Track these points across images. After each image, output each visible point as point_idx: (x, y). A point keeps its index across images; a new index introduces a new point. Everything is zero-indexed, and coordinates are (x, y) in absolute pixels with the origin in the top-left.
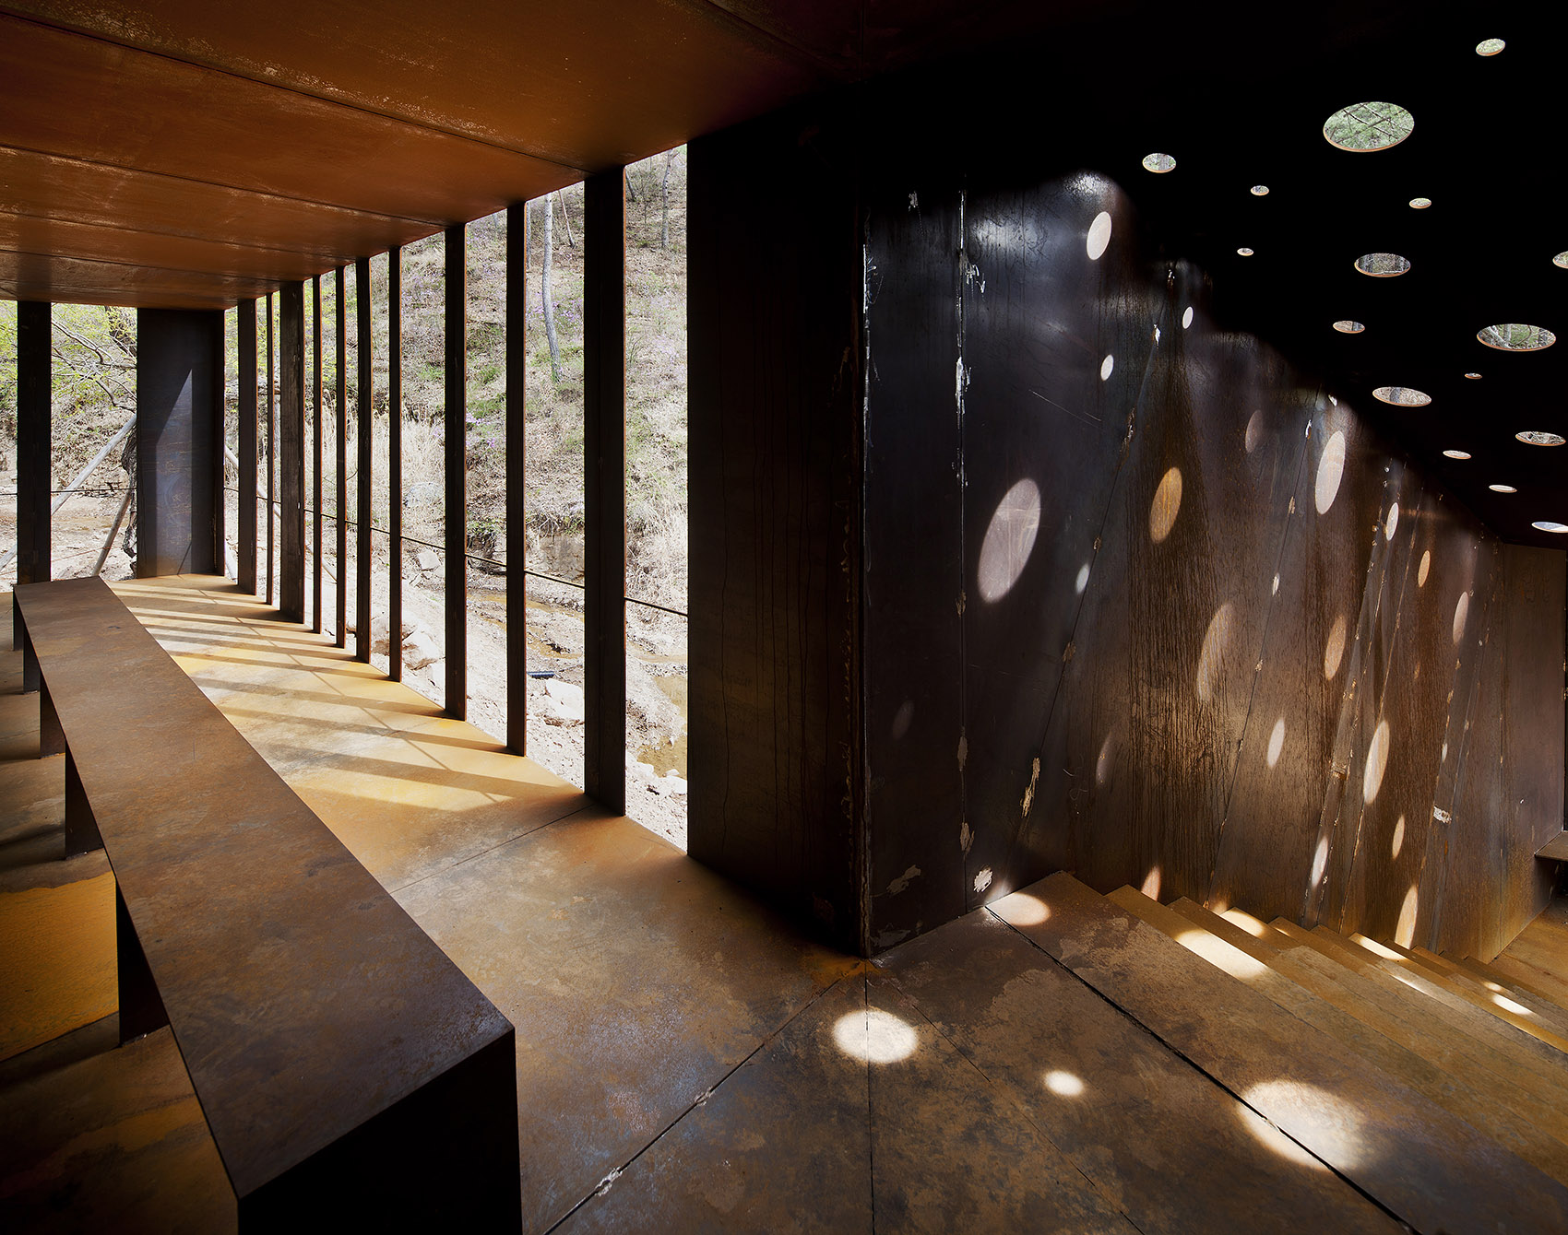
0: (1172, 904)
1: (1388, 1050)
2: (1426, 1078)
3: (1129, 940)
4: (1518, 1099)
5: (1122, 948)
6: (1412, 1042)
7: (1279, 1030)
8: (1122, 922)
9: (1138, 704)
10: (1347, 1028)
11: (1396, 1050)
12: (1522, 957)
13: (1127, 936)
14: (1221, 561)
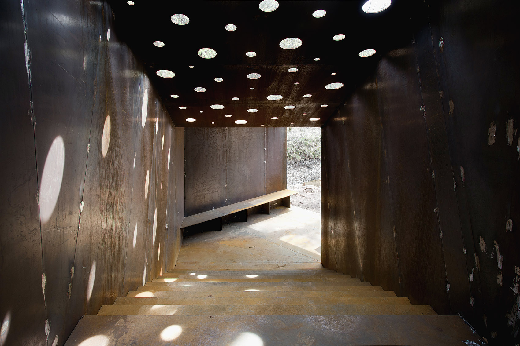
0: (115, 304)
1: (210, 309)
2: (223, 310)
3: (128, 327)
4: (235, 301)
5: (128, 332)
6: (205, 302)
7: (192, 324)
8: (121, 321)
9: (103, 222)
10: (197, 310)
11: (212, 308)
12: (181, 261)
13: (126, 326)
14: (123, 148)
